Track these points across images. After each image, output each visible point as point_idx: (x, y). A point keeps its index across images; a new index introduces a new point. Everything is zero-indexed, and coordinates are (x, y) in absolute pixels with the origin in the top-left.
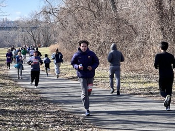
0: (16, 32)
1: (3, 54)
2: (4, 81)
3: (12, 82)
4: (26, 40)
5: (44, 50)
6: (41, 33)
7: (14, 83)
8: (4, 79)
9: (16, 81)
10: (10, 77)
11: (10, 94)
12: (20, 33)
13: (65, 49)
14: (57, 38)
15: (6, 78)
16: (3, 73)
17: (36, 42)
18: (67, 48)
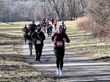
0: (35, 2)
1: (19, 29)
2: (16, 63)
3: (26, 64)
4: (47, 12)
5: (69, 24)
6: (65, 3)
7: (28, 65)
8: (17, 60)
9: (31, 63)
10: (24, 59)
11: (22, 79)
12: (40, 4)
13: (94, 23)
14: (85, 10)
15: (19, 59)
16: (16, 53)
17: (60, 14)
18: (96, 22)
